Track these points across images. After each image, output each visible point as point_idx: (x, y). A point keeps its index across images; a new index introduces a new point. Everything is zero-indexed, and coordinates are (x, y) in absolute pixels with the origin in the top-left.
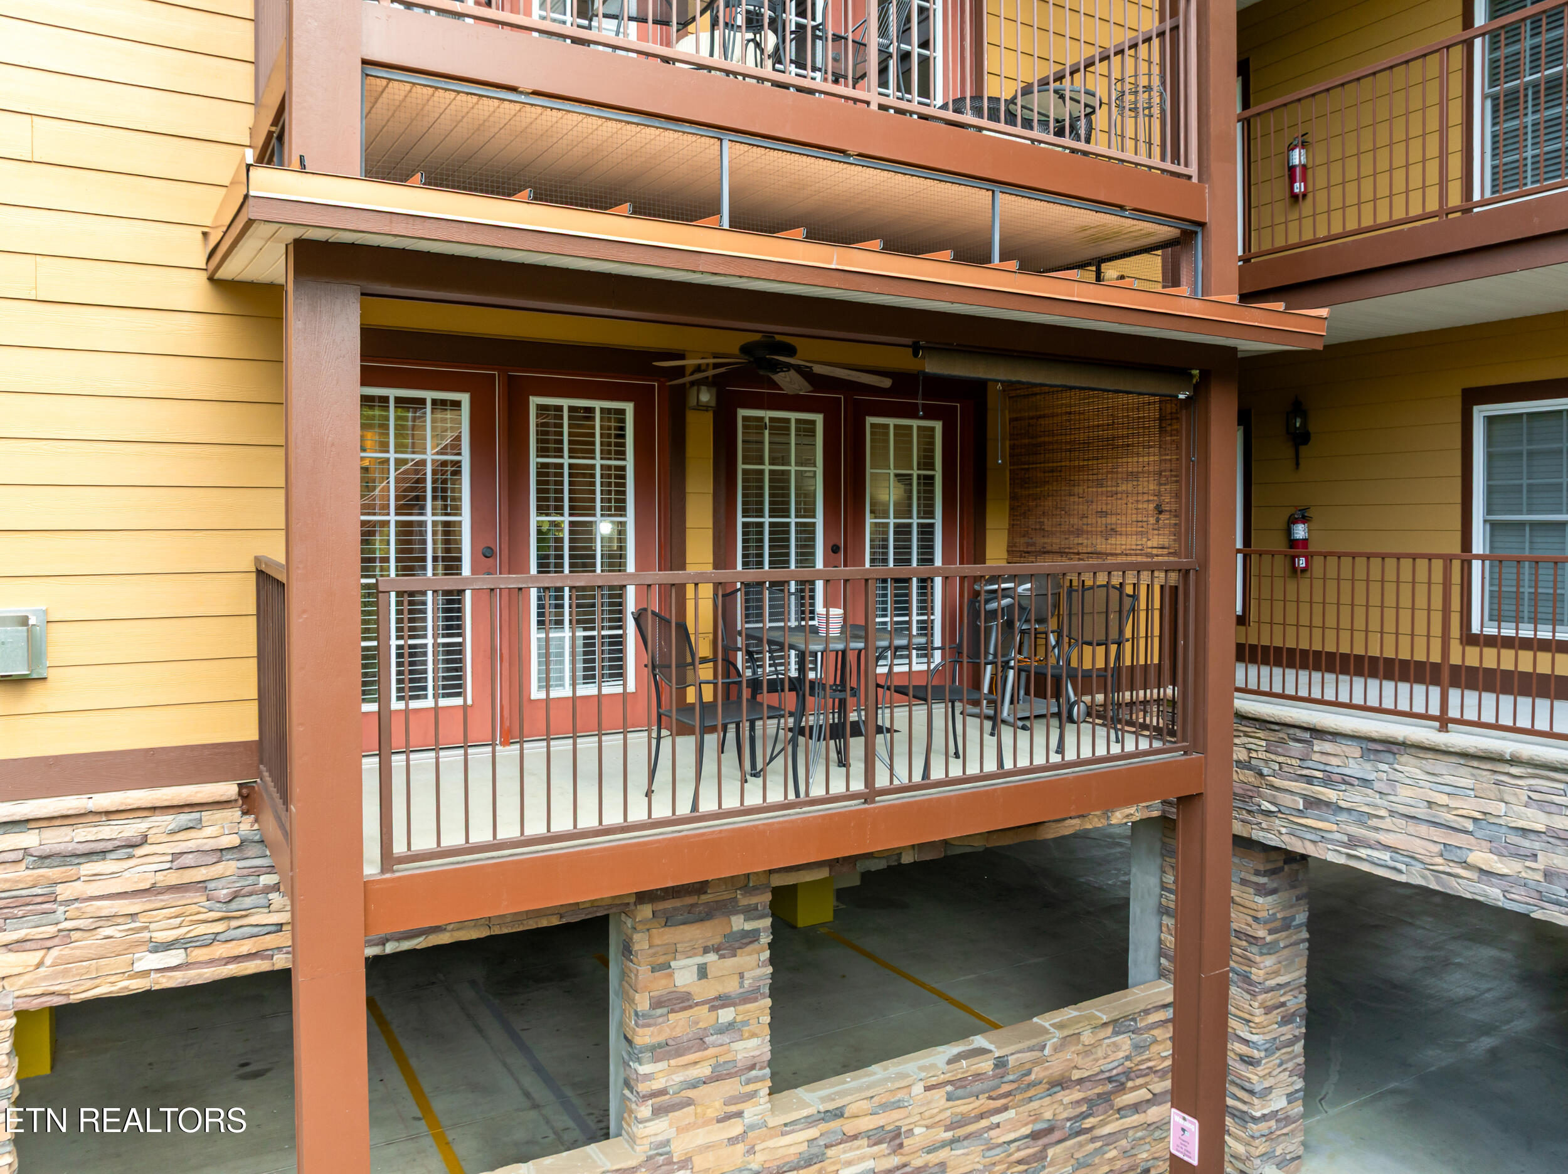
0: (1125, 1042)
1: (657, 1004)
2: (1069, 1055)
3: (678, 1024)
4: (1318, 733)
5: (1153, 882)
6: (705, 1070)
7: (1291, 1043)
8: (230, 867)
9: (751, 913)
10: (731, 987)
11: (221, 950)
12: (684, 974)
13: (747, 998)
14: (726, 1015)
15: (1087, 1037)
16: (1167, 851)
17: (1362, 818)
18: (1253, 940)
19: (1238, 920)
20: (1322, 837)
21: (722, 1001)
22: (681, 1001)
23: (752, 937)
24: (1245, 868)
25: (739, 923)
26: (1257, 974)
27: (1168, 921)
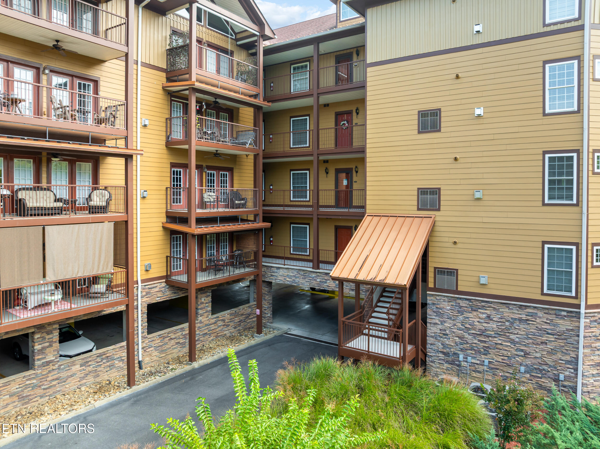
0: (250, 309)
1: (200, 303)
2: (243, 311)
3: (202, 306)
4: (272, 267)
5: (253, 289)
6: (205, 311)
7: (271, 307)
8: (163, 289)
9: (209, 293)
10: (207, 301)
11: (163, 298)
12: (203, 300)
13: (209, 303)
14: (207, 305)
15: (245, 309)
16: (255, 284)
17: (277, 276)
18: (265, 294)
19: (263, 291)
20: (272, 279)
21: (206, 303)
22: (202, 303)
23: (209, 295)
24: (264, 285)
25: (208, 294)
26: (266, 298)
27: (255, 294)
